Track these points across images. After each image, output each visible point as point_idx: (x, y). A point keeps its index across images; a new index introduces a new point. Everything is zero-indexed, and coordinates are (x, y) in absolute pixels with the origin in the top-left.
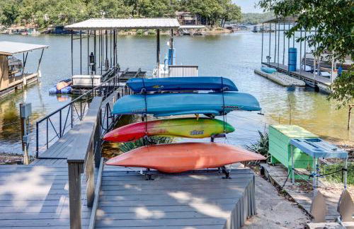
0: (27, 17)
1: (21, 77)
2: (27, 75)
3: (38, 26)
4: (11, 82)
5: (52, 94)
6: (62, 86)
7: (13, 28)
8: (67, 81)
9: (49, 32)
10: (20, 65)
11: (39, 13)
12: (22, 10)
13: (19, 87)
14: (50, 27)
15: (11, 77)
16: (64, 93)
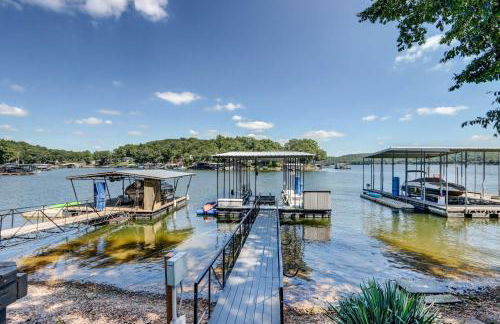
0: (178, 157)
1: (172, 200)
2: (177, 198)
3: (186, 163)
4: (163, 204)
5: (199, 215)
6: (208, 208)
7: (168, 164)
8: (212, 204)
9: (193, 168)
10: (171, 190)
11: (186, 154)
12: (175, 152)
13: (171, 209)
14: (194, 164)
15: (163, 200)
16: (210, 215)
